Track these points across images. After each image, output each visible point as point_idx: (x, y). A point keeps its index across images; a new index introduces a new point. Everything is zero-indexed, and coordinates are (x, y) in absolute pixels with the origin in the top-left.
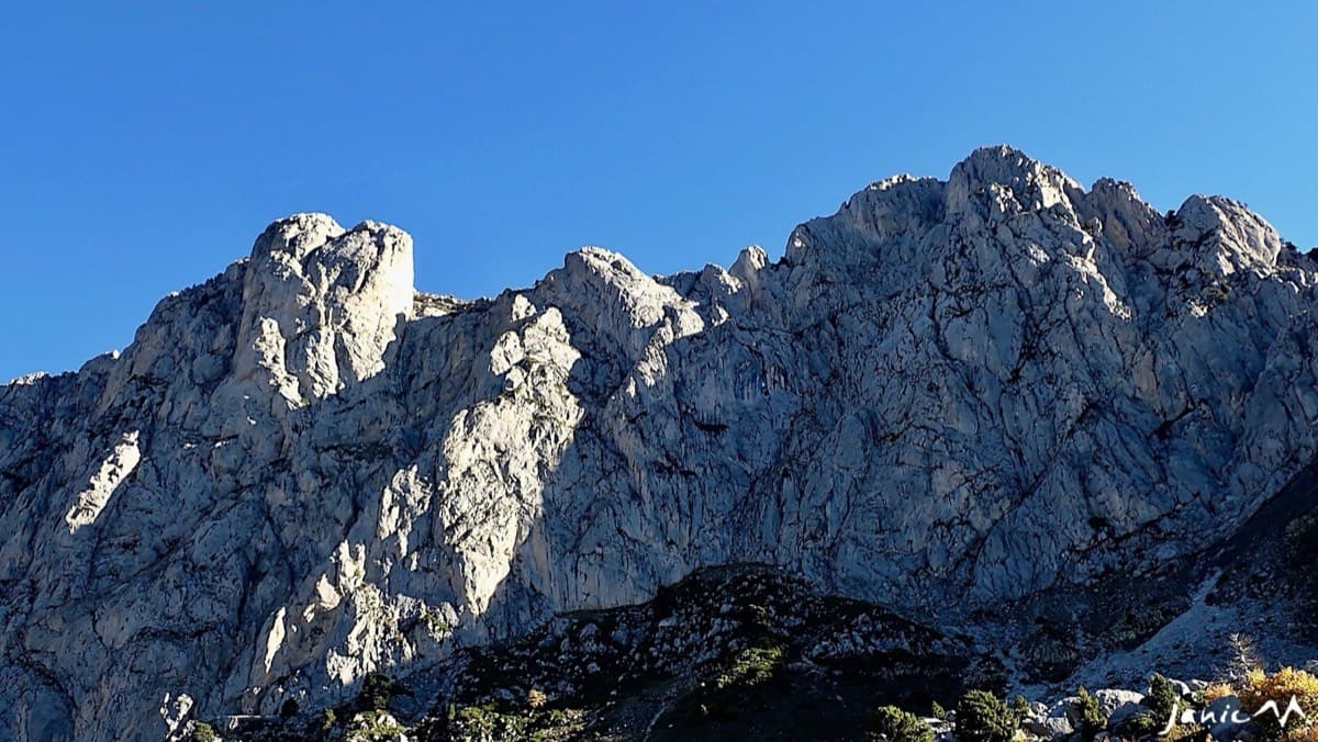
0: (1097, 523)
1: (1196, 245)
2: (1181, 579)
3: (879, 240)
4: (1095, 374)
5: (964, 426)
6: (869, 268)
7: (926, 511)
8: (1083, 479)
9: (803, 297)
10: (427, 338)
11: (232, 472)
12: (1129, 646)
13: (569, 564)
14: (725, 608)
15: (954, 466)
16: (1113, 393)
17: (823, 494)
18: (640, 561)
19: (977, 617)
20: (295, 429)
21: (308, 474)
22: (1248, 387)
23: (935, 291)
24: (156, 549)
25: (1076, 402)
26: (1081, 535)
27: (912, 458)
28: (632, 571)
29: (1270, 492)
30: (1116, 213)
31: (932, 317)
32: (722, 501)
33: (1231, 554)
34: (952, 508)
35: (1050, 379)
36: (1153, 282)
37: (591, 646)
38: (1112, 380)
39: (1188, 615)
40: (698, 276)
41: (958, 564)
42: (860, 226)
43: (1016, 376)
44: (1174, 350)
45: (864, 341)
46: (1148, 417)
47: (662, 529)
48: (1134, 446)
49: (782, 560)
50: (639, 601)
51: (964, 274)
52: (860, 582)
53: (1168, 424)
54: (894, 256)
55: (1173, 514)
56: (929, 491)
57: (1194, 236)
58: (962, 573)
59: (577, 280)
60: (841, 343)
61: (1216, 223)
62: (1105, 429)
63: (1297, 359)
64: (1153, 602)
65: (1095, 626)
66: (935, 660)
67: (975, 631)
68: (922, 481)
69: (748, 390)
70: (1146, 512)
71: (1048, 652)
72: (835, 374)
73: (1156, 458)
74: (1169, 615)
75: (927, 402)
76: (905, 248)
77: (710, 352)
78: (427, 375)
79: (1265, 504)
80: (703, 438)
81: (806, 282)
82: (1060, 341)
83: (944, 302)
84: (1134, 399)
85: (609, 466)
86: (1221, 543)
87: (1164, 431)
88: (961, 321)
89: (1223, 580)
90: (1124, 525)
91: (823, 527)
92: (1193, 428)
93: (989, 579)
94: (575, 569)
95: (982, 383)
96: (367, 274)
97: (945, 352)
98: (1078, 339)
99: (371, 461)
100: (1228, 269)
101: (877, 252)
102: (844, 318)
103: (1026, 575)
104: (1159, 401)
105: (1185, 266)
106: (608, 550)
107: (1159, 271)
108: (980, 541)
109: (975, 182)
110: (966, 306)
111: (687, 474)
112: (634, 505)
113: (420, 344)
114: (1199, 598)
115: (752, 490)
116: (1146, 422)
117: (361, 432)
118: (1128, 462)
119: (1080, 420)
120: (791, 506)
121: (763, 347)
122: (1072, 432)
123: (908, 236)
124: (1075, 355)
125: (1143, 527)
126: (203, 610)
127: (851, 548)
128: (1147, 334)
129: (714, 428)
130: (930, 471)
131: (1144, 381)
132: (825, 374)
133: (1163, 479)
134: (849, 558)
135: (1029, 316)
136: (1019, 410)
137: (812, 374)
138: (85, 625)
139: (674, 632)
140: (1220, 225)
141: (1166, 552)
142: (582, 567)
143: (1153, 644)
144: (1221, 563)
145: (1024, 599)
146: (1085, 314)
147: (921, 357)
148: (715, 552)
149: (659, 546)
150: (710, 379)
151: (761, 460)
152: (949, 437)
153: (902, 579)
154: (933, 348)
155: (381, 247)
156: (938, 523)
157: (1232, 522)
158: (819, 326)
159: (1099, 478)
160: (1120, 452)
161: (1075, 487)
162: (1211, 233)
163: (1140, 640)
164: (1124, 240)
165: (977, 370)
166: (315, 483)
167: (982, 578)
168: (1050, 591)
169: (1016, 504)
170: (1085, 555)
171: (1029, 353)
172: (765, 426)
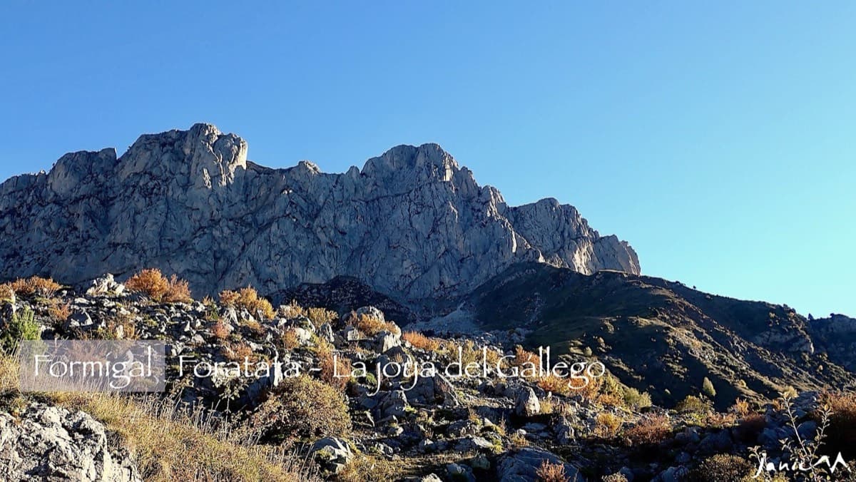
0: (441, 283)
1: (484, 204)
2: (457, 301)
3: (393, 169)
4: (449, 241)
5: (414, 249)
6: (389, 180)
7: (400, 271)
8: (440, 271)
9: (369, 189)
10: (252, 181)
11: (199, 221)
12: (443, 316)
13: (305, 270)
14: (351, 291)
15: (409, 261)
16: (453, 247)
17: (373, 261)
18: (324, 272)
19: (410, 302)
20: (217, 210)
21: (226, 228)
22: (484, 253)
23: (410, 201)
24: (180, 243)
25: (443, 249)
26: (437, 286)
27: (399, 256)
28: (322, 274)
29: (481, 284)
30: (466, 181)
31: (409, 210)
32: (345, 256)
33: (467, 298)
34: (407, 272)
35: (437, 240)
36: (470, 211)
37: (316, 295)
38: (453, 243)
39: (456, 311)
40: (339, 176)
41: (406, 287)
42: (388, 163)
43: (429, 237)
44: (469, 238)
45: (387, 212)
46: (459, 256)
47: (330, 263)
48: (454, 265)
49: (361, 277)
50: (323, 283)
51: (420, 198)
52: (380, 287)
53: (463, 259)
54: (398, 178)
55: (459, 284)
56: (402, 266)
57: (484, 201)
58: (407, 290)
59: (303, 172)
60: (380, 209)
61: (489, 199)
62: (448, 257)
63: (496, 251)
64: (450, 307)
65: (437, 310)
66: (401, 313)
67: (409, 307)
68: (400, 263)
69: (353, 221)
70: (453, 283)
71: (426, 315)
72: (377, 220)
73: (459, 268)
74: (452, 311)
75: (405, 240)
76: (401, 176)
77: (344, 208)
78: (253, 195)
79: (479, 287)
80: (340, 236)
81: (371, 184)
82: (442, 229)
83: (413, 207)
84: (457, 250)
85: (316, 242)
86: (467, 294)
87: (462, 260)
88: (417, 216)
89: (465, 305)
90: (447, 285)
91: (372, 270)
92: (468, 262)
93: (414, 293)
94: (307, 271)
95: (420, 237)
96: (235, 157)
97: (411, 224)
98: (447, 230)
99: (246, 227)
100: (489, 215)
101: (393, 174)
102: (381, 200)
103: (422, 293)
104: (463, 252)
105: (479, 210)
106: (316, 268)
107: (473, 209)
108: (412, 283)
109: (427, 158)
110: (419, 210)
111: (336, 247)
112: (323, 256)
113: (250, 183)
114: (459, 308)
115: (352, 254)
116: (459, 257)
117: (236, 213)
118: (451, 269)
119: (443, 254)
120: (364, 262)
121: (358, 208)
122: (440, 257)
123: (403, 170)
124: (445, 233)
125: (451, 286)
126: (204, 266)
127: (380, 277)
128: (464, 232)
129: (343, 233)
130: (403, 261)
131: (460, 245)
132: (374, 219)
133: (459, 275)
134: (379, 279)
135: (435, 218)
136: (428, 248)
137: (371, 219)
138: (167, 264)
139: (336, 295)
140: (491, 200)
141: (455, 294)
142: (308, 271)
143: (448, 316)
144: (466, 300)
145: (421, 299)
146: (450, 223)
147: (405, 224)
148: (342, 272)
149: (328, 268)
150: (343, 217)
151: (355, 245)
152: (409, 252)
153: (391, 288)
154: (408, 223)
155: (239, 147)
156: (402, 275)
157: (471, 289)
158: (373, 201)
159: (444, 272)
160: (451, 266)
161: (438, 273)
162: (488, 202)
163: (445, 315)
164: (466, 191)
165: (419, 233)
166: (229, 231)
167: (412, 292)
168: (428, 298)
169: (423, 274)
170: (437, 291)
171: (434, 231)
172: (357, 234)
